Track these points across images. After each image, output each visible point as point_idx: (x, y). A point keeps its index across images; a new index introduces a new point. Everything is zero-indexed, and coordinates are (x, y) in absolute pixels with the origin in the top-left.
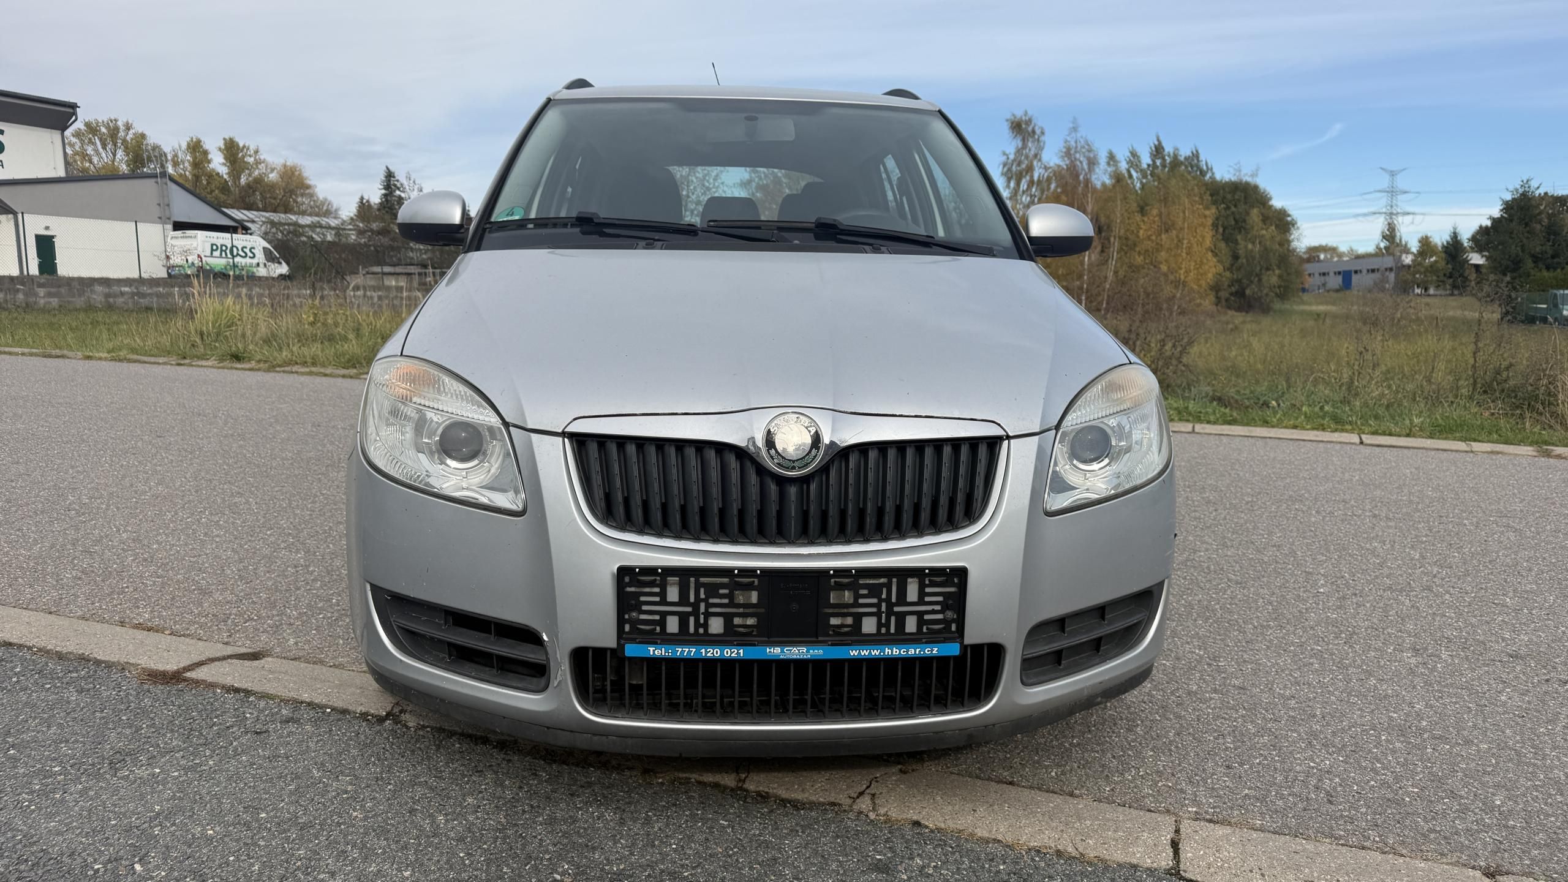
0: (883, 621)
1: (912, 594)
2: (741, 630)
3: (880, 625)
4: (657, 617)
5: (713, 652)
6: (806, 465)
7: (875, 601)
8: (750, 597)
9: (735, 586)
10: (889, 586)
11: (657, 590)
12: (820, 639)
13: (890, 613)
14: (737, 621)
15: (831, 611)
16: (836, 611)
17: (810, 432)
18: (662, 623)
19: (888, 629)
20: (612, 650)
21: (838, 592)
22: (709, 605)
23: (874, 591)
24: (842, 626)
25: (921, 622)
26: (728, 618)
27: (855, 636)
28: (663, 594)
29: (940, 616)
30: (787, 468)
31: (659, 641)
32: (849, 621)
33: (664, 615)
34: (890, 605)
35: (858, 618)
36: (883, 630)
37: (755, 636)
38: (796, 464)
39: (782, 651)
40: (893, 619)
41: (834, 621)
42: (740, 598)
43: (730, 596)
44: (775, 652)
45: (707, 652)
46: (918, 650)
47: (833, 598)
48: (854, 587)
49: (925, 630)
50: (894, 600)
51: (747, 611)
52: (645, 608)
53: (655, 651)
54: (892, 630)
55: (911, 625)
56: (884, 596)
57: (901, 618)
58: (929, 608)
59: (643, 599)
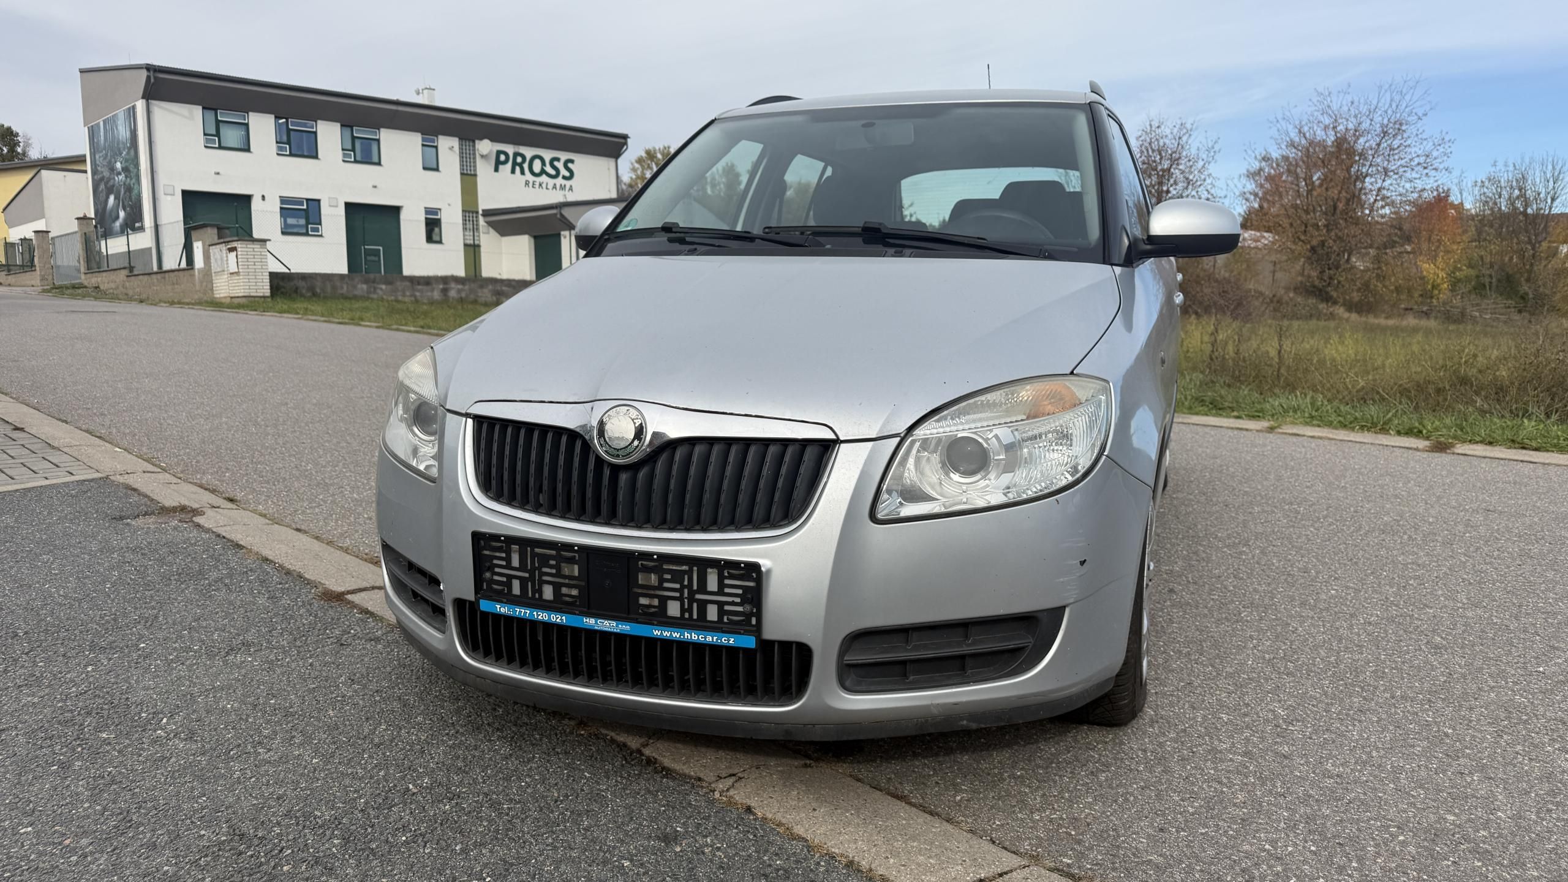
0: (686, 607)
1: (712, 583)
2: (567, 599)
3: (683, 610)
4: (504, 579)
5: (542, 616)
6: (628, 455)
7: (677, 586)
8: (573, 570)
9: (560, 559)
10: (690, 573)
11: (504, 555)
12: (632, 616)
13: (692, 600)
14: (564, 590)
15: (640, 591)
16: (645, 591)
17: (635, 423)
18: (509, 585)
19: (691, 615)
20: (470, 602)
21: (646, 574)
22: (542, 574)
23: (677, 577)
24: (649, 606)
25: (721, 612)
26: (557, 587)
27: (660, 617)
28: (508, 559)
29: (740, 609)
30: (613, 456)
31: (505, 600)
32: (656, 602)
33: (510, 578)
34: (692, 593)
35: (664, 601)
36: (687, 615)
37: (577, 606)
38: (620, 453)
39: (596, 623)
40: (695, 605)
41: (643, 601)
42: (566, 571)
43: (558, 567)
44: (590, 622)
45: (538, 615)
46: (715, 638)
47: (641, 579)
48: (658, 570)
49: (725, 620)
50: (695, 587)
51: (572, 582)
52: (497, 570)
53: (502, 609)
54: (695, 616)
55: (712, 613)
56: (686, 583)
57: (702, 606)
58: (730, 599)
59: (495, 562)
